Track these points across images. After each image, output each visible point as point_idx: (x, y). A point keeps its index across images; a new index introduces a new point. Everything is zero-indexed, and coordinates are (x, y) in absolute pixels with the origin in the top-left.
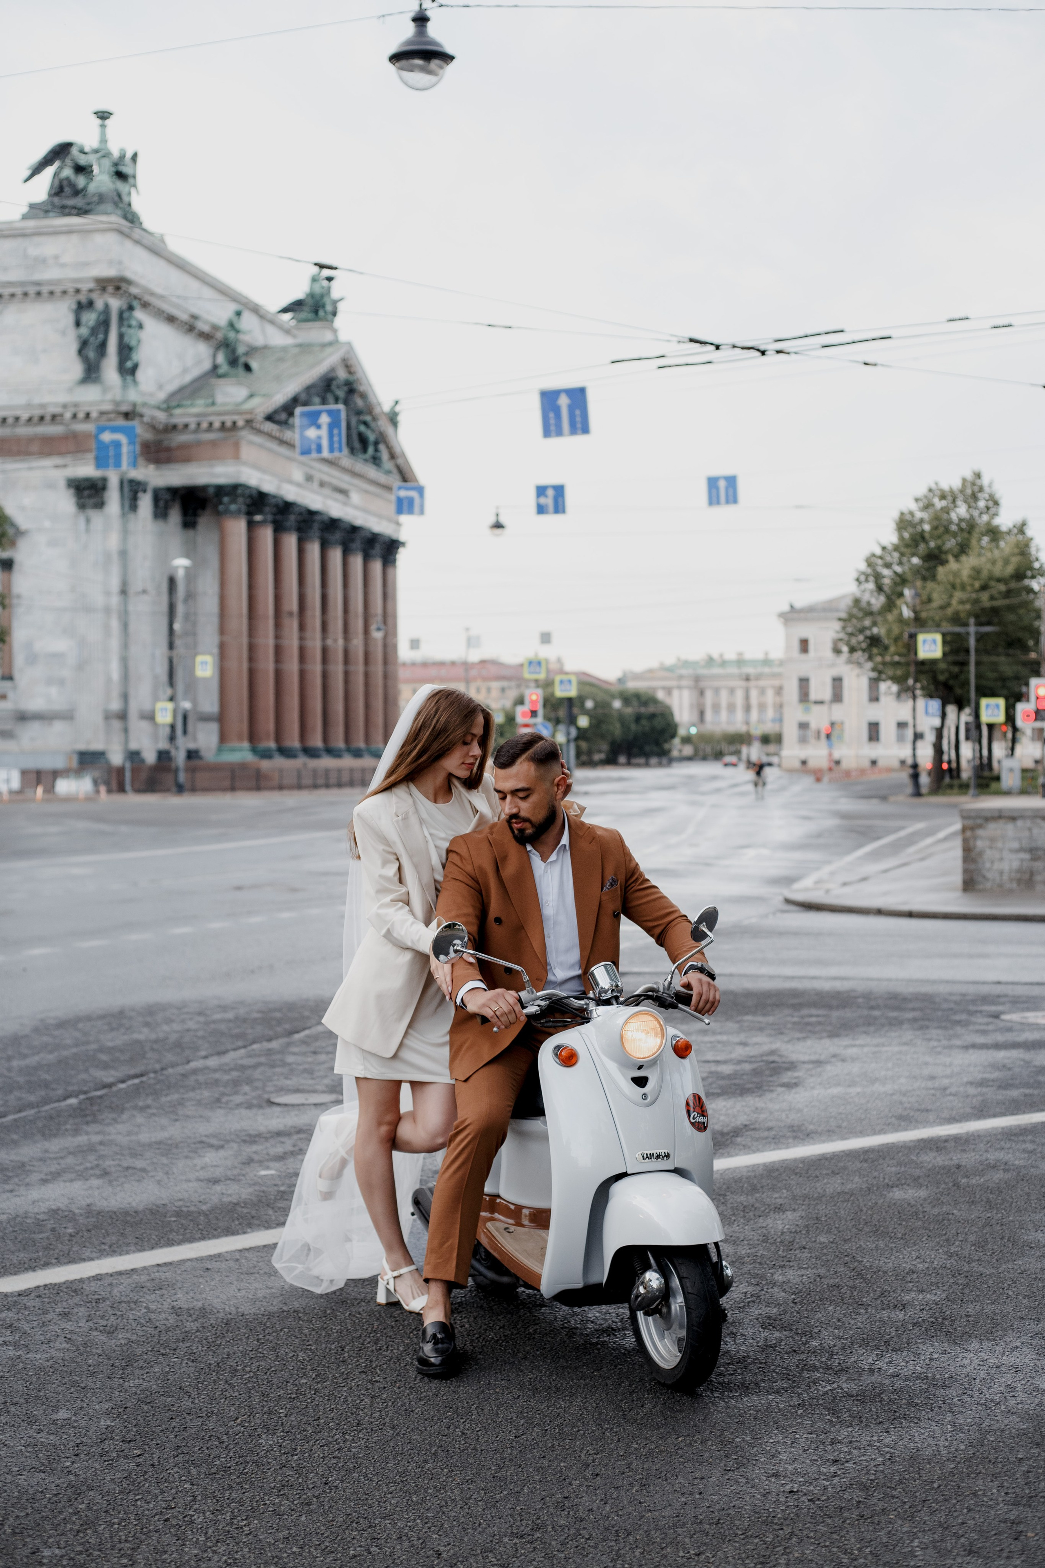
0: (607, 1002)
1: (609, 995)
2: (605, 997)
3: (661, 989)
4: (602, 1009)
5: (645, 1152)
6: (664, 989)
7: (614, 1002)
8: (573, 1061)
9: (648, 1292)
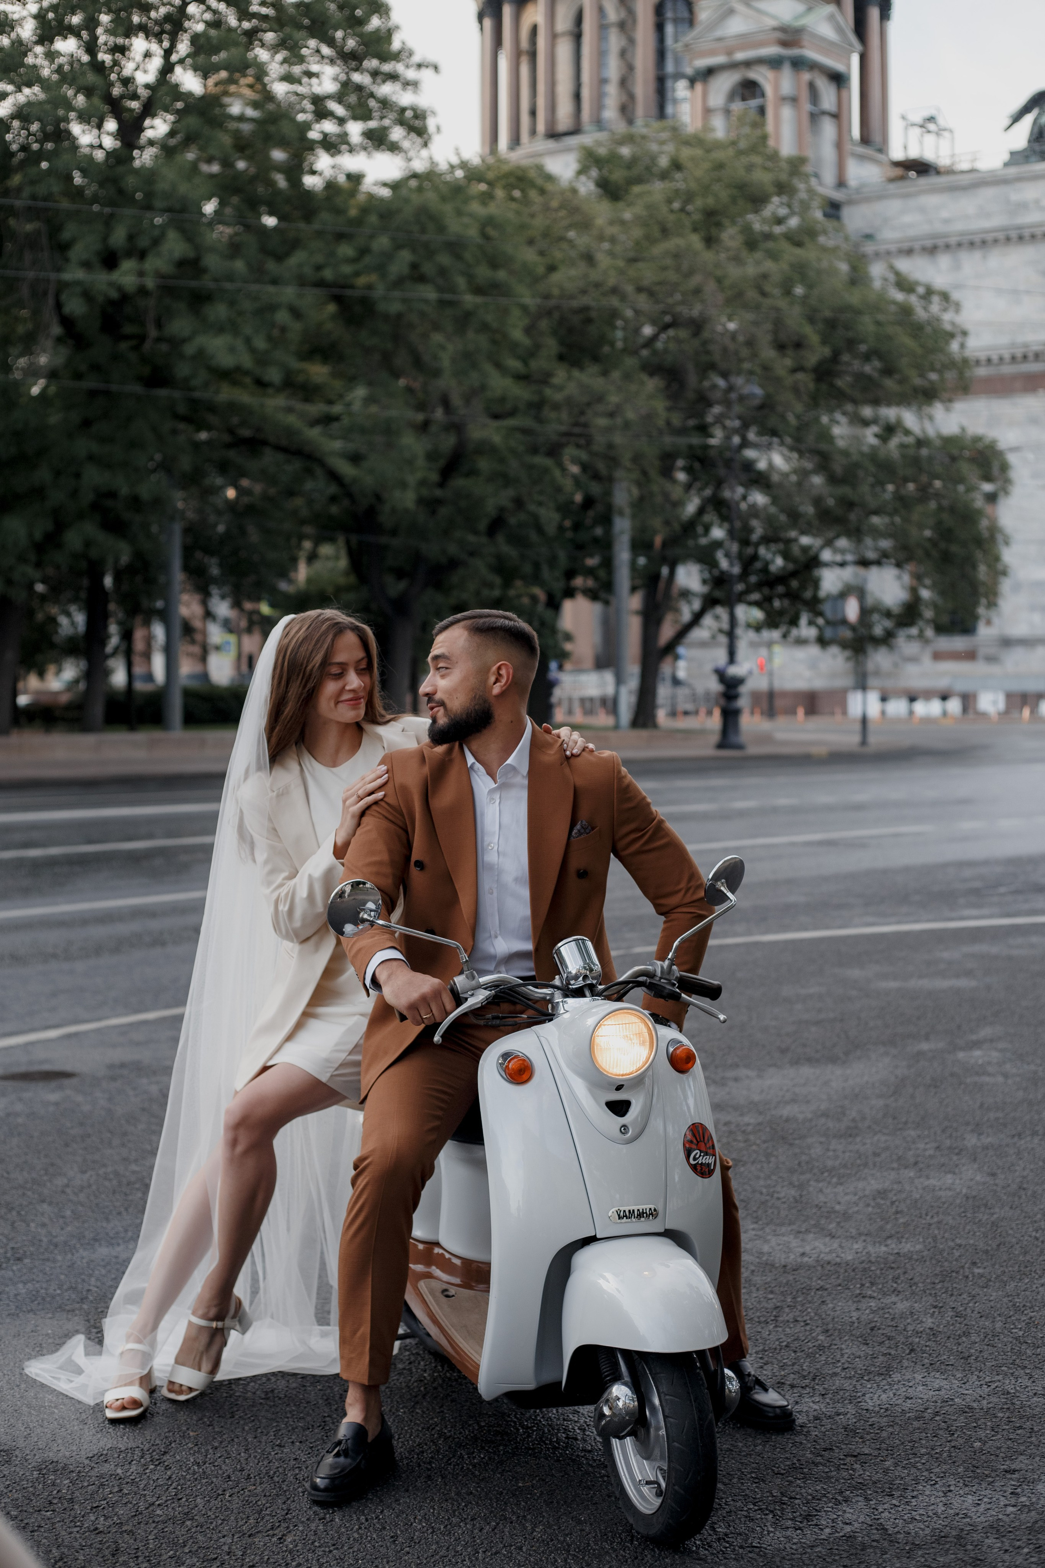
0: (579, 993)
1: (580, 983)
2: (575, 985)
3: (659, 973)
4: (572, 1002)
5: (622, 1209)
6: (662, 972)
7: (587, 993)
8: (525, 1077)
9: (614, 1414)
